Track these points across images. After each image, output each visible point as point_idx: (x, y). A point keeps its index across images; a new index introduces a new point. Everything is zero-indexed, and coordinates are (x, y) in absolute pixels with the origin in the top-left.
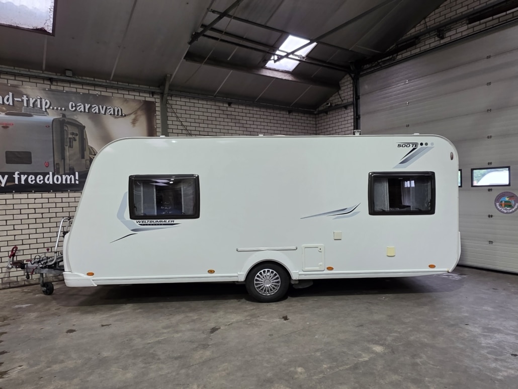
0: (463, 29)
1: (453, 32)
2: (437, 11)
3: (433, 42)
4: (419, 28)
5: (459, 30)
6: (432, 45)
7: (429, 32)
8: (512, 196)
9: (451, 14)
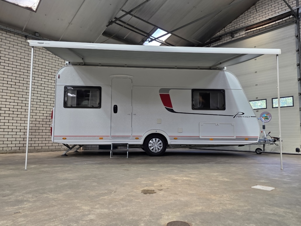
0: (243, 33)
1: (239, 35)
2: (230, 24)
3: (228, 39)
4: (221, 32)
5: (241, 34)
6: (228, 41)
7: (226, 34)
8: (268, 114)
9: (237, 26)
